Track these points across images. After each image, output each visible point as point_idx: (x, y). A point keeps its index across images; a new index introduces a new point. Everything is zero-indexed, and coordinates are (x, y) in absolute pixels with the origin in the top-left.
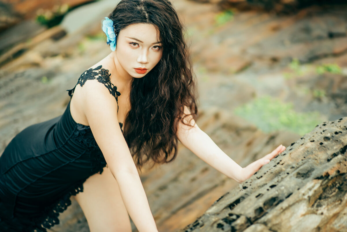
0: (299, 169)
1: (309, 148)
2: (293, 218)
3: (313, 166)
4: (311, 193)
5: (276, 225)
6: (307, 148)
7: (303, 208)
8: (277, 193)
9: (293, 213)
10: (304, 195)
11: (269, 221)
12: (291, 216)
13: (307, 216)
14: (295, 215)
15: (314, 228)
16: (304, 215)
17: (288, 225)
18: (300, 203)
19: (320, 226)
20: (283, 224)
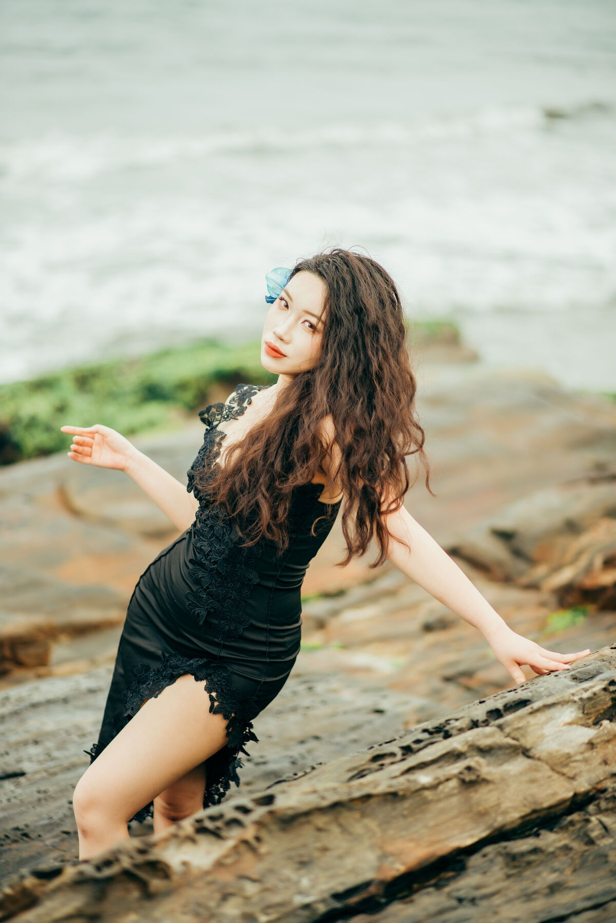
0: (577, 671)
1: (605, 656)
2: (549, 724)
3: (601, 669)
4: (585, 695)
5: (518, 729)
6: (602, 656)
7: (569, 714)
8: (530, 694)
9: (551, 719)
10: (573, 695)
11: (508, 724)
12: (546, 722)
13: (575, 726)
14: (553, 722)
15: (583, 744)
16: (570, 724)
17: (539, 733)
18: (565, 707)
19: (594, 741)
20: (530, 729)
